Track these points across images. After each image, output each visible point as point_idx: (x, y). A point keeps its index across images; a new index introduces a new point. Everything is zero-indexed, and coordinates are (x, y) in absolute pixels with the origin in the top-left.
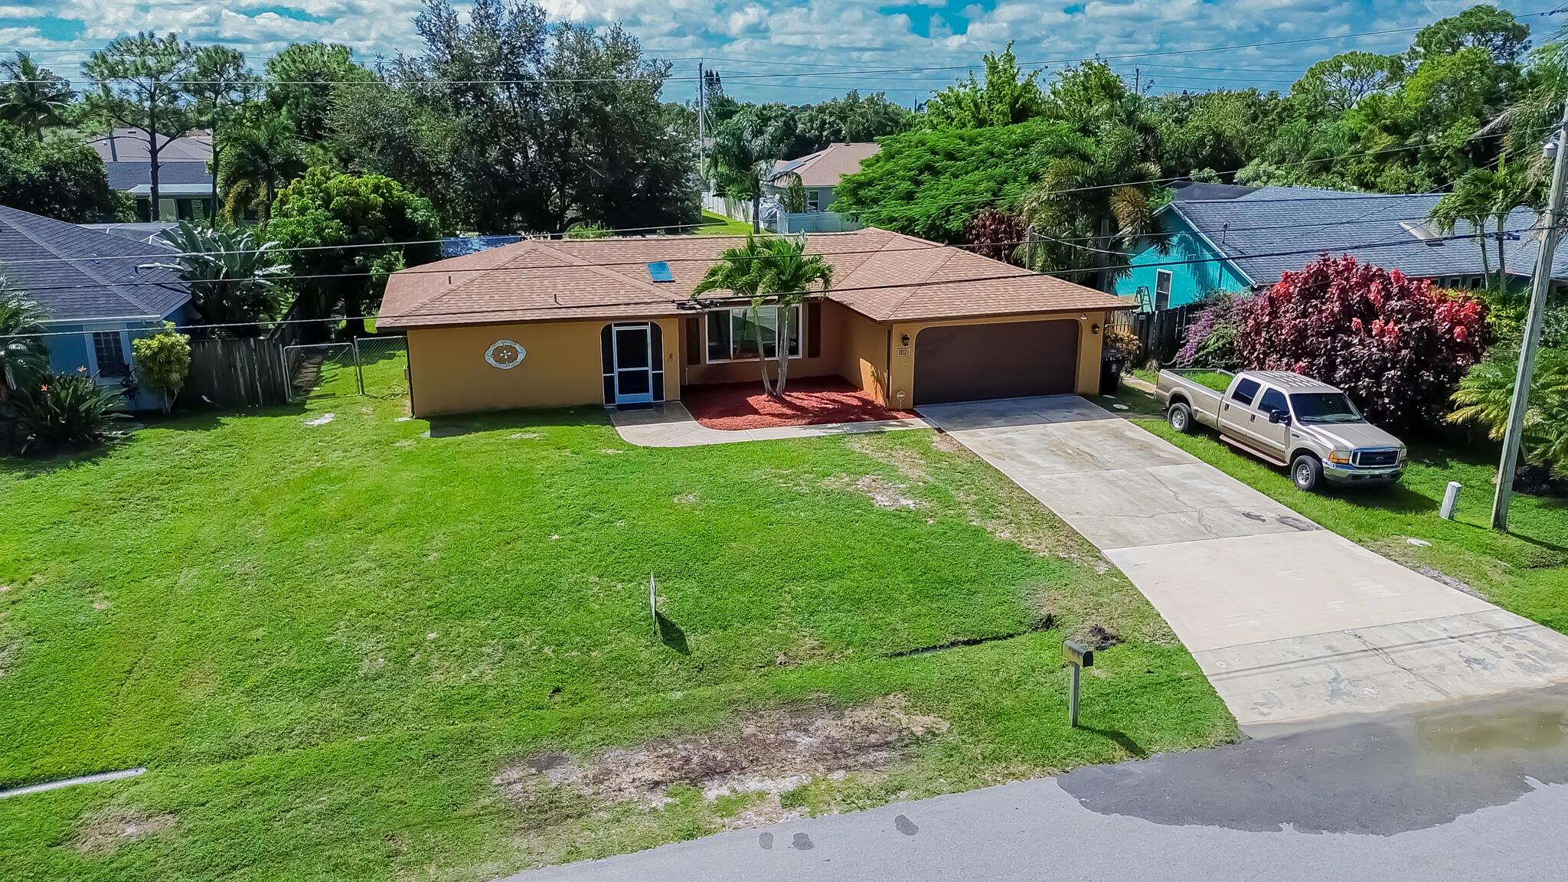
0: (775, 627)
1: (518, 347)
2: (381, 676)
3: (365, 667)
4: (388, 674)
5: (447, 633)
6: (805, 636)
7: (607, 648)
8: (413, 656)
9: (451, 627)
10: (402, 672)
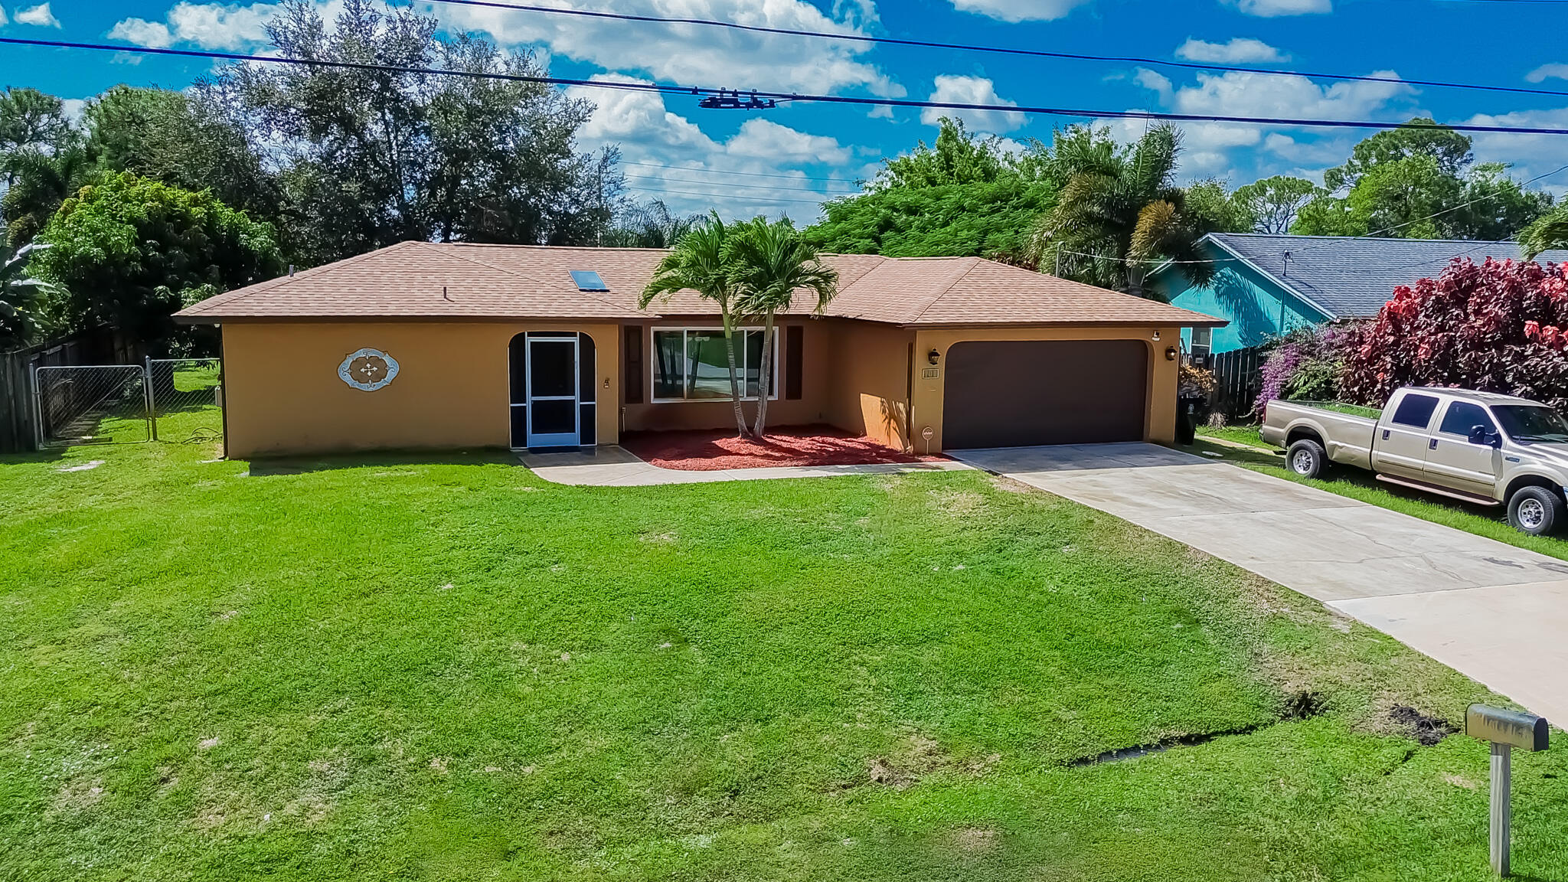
0: (852, 719)
1: (387, 359)
2: (89, 821)
3: (61, 804)
4: (105, 818)
5: (240, 738)
6: (910, 733)
7: (552, 759)
8: (165, 780)
9: (250, 727)
10: (138, 812)
